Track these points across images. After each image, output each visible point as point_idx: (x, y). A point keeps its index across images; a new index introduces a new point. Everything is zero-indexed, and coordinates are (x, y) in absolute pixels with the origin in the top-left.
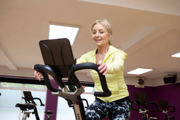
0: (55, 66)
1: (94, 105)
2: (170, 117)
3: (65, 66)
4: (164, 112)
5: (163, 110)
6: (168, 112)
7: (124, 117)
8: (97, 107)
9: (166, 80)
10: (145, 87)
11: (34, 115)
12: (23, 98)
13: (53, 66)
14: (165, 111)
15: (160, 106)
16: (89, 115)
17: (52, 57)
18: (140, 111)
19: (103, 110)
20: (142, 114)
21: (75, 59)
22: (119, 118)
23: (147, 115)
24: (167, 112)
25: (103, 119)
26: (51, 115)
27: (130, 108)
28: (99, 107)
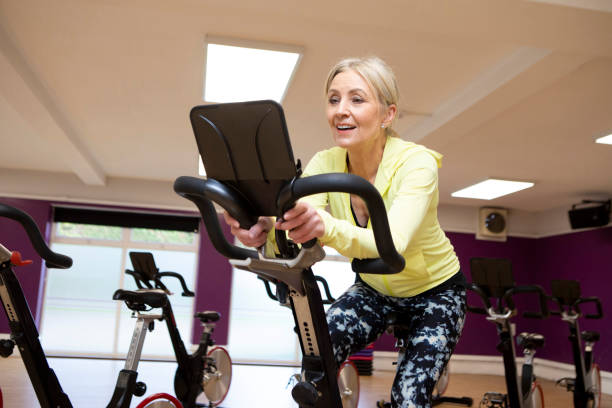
0: (239, 181)
1: (352, 294)
2: (584, 333)
3: (267, 181)
4: (565, 317)
5: (563, 311)
6: (579, 318)
7: (444, 334)
8: (362, 302)
9: (577, 217)
10: (509, 238)
11: (164, 322)
12: (128, 272)
13: (231, 182)
14: (570, 314)
15: (554, 299)
16: (338, 323)
17: (228, 155)
18: (489, 316)
19: (378, 310)
20: (497, 324)
21: (296, 163)
22: (429, 336)
23: (513, 327)
24: (575, 317)
25: (379, 335)
26: (213, 325)
27: (462, 305)
28: (366, 303)
